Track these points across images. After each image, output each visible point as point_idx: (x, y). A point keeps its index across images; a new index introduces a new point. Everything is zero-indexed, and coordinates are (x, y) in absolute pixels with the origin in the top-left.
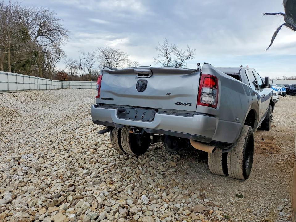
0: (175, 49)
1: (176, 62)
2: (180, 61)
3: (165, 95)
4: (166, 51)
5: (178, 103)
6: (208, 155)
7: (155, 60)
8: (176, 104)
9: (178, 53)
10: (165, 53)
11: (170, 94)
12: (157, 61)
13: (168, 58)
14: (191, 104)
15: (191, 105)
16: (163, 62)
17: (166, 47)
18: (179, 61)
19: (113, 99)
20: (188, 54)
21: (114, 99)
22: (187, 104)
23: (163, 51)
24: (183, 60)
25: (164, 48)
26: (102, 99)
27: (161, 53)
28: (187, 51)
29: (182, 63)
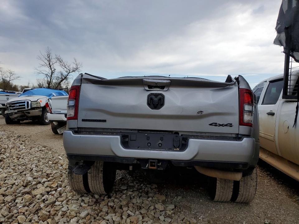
0: (59, 60)
1: (62, 74)
2: (67, 74)
3: (196, 114)
4: (49, 61)
5: (213, 123)
6: (218, 182)
7: (36, 70)
8: (211, 125)
9: (64, 65)
10: (48, 64)
11: (202, 112)
12: (38, 71)
13: (51, 69)
14: (231, 124)
15: (231, 126)
16: (46, 73)
17: (49, 57)
18: (65, 73)
19: (105, 121)
20: (75, 66)
21: (107, 121)
22: (226, 125)
23: (46, 61)
24: (69, 73)
25: (46, 57)
26: (83, 120)
27: (43, 63)
28: (74, 63)
29: (67, 75)
